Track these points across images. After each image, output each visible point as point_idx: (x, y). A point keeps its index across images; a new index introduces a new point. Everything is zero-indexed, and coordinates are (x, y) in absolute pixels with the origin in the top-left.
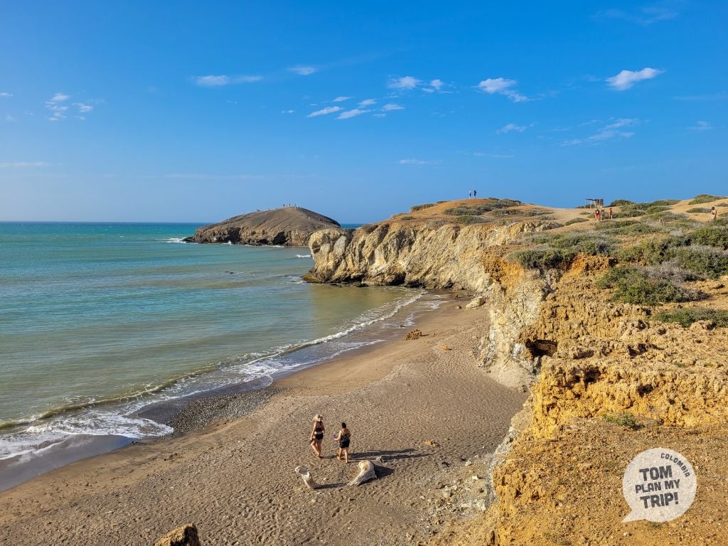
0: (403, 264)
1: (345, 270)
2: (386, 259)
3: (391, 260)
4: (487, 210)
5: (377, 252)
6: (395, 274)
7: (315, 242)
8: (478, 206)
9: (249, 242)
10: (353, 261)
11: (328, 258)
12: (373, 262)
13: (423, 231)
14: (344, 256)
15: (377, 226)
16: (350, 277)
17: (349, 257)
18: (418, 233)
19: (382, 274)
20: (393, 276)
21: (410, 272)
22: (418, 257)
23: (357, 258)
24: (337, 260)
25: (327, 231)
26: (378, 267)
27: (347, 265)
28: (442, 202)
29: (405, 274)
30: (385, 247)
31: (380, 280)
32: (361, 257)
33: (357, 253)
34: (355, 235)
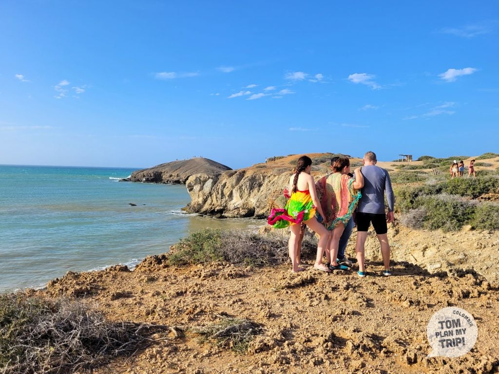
0: (253, 202)
1: (211, 204)
2: (241, 197)
3: (245, 198)
4: (322, 162)
5: (234, 191)
6: (248, 209)
7: (190, 183)
8: (316, 159)
9: (167, 182)
10: (217, 198)
11: (199, 196)
12: (232, 199)
13: (269, 176)
14: (210, 194)
15: (236, 172)
16: (214, 210)
17: (214, 194)
18: (266, 178)
19: (238, 208)
20: (246, 210)
21: (258, 207)
22: (264, 196)
23: (219, 196)
24: (205, 197)
25: (199, 175)
26: (235, 203)
27: (212, 201)
28: (291, 155)
29: (254, 208)
30: (241, 188)
31: (236, 213)
32: (223, 195)
33: (220, 192)
34: (221, 178)
